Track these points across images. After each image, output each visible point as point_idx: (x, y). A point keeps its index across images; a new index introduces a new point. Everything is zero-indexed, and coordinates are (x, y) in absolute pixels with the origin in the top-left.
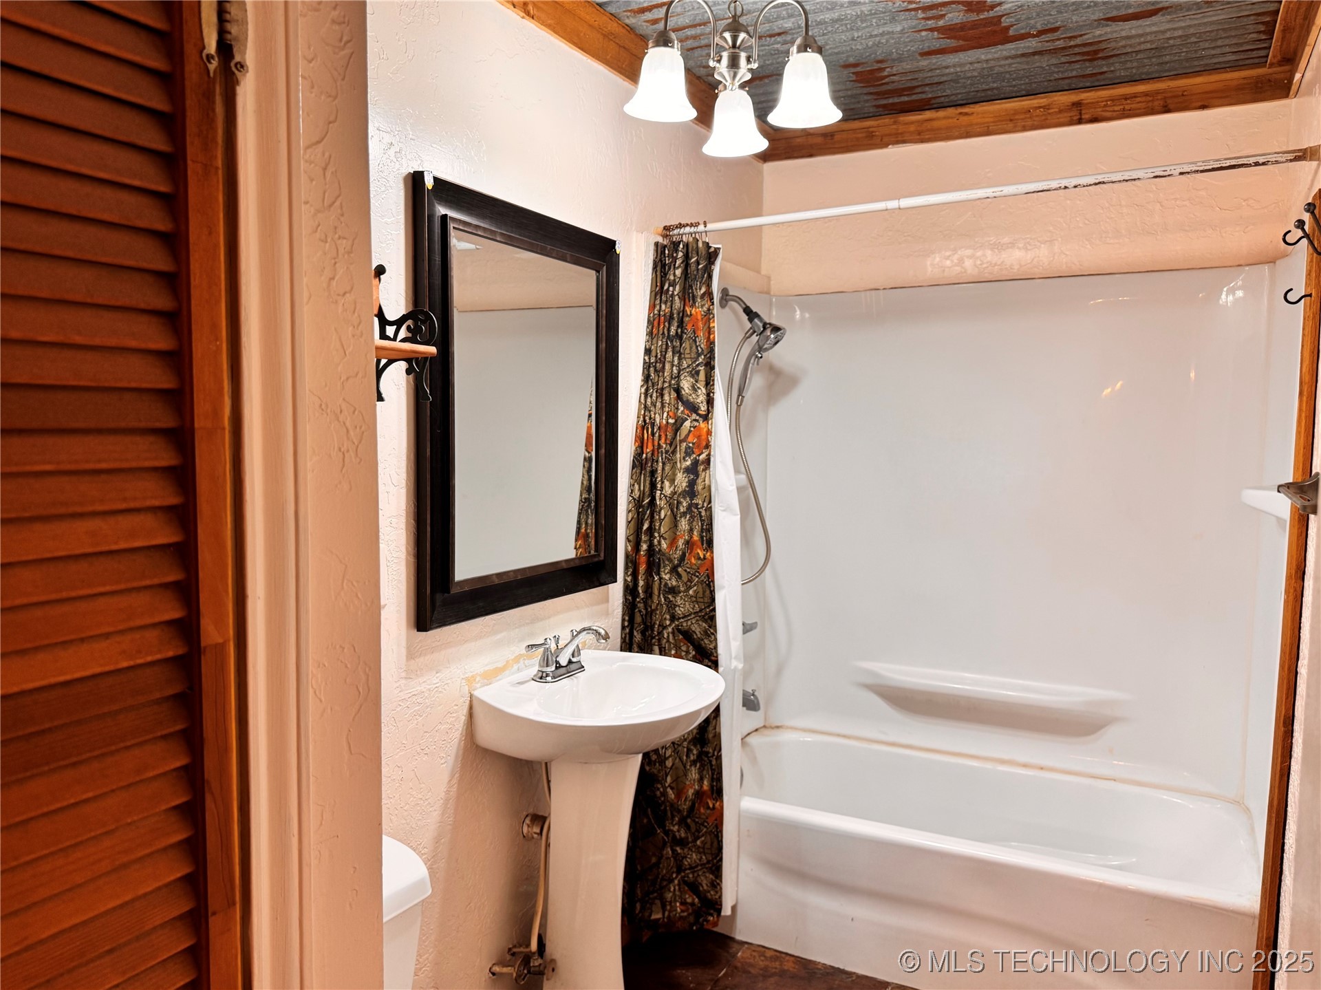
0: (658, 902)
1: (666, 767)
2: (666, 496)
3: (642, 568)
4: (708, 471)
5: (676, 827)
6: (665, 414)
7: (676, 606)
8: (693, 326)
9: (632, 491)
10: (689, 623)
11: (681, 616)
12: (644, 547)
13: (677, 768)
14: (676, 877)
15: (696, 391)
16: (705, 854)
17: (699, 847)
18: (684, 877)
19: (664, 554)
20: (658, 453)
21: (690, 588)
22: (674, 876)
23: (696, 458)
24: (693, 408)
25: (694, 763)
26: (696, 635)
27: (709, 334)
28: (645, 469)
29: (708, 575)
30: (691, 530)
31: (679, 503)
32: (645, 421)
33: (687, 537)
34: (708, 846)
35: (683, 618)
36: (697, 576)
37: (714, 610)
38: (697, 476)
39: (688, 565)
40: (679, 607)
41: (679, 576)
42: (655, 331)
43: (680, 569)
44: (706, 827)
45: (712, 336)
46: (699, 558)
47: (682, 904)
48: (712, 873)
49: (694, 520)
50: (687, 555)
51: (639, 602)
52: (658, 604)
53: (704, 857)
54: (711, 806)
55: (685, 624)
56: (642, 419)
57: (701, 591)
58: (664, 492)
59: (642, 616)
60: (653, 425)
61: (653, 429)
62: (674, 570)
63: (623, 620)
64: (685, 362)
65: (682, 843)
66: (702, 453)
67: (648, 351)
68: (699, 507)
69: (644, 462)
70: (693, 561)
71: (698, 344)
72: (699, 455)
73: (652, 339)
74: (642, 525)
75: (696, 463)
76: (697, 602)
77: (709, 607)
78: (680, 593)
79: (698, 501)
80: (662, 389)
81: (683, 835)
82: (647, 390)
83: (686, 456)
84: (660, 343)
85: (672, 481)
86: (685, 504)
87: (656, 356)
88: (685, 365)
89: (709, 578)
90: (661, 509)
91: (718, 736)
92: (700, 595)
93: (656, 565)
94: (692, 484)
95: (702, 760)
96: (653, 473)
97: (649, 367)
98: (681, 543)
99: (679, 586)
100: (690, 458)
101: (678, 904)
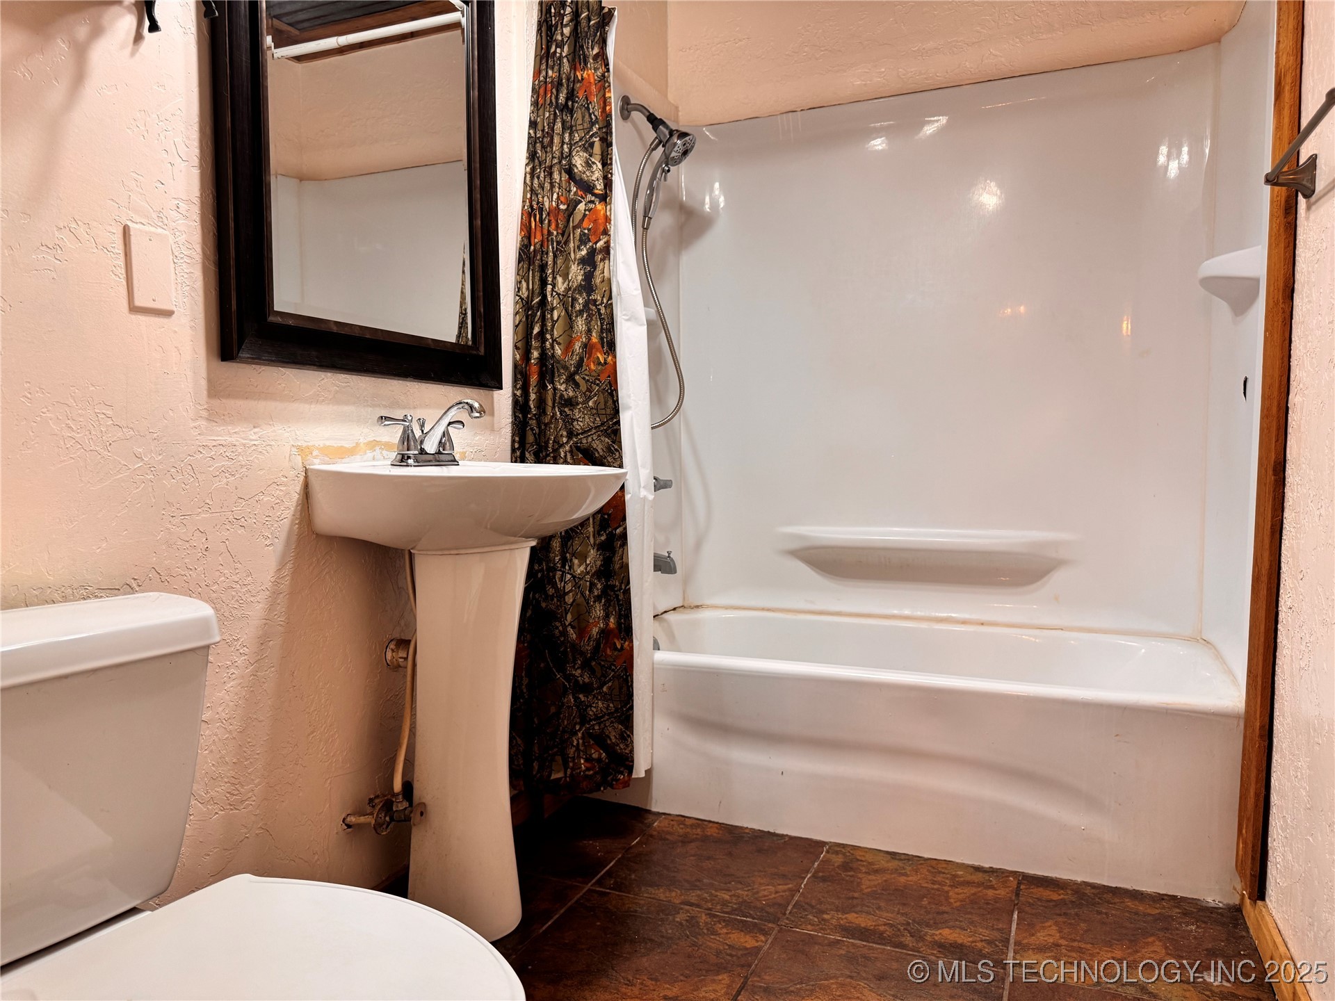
0: (559, 758)
1: (565, 603)
2: (558, 294)
3: (534, 379)
4: (607, 262)
5: (579, 671)
6: (555, 196)
7: (573, 420)
8: (585, 91)
9: (519, 289)
10: (590, 439)
11: (581, 431)
12: (535, 354)
13: (578, 605)
14: (580, 730)
15: (591, 167)
16: (613, 703)
17: (606, 694)
18: (589, 729)
19: (558, 362)
20: (548, 241)
21: (590, 398)
22: (578, 727)
23: (592, 247)
24: (587, 188)
25: (598, 599)
26: (598, 453)
27: (605, 105)
28: (534, 263)
29: (609, 382)
30: (589, 331)
31: (574, 300)
32: (531, 206)
33: (584, 340)
34: (616, 692)
35: (582, 434)
36: (598, 385)
37: (618, 423)
38: (595, 267)
39: (587, 372)
40: (578, 420)
41: (577, 385)
42: (541, 101)
43: (577, 377)
44: (613, 670)
45: (608, 108)
46: (599, 363)
47: (587, 760)
48: (621, 723)
49: (592, 319)
50: (585, 360)
51: (531, 418)
52: (552, 417)
53: (611, 705)
54: (619, 647)
55: (584, 441)
56: (528, 204)
57: (602, 401)
58: (556, 289)
59: (535, 434)
60: (541, 210)
61: (541, 215)
62: (571, 379)
63: (513, 441)
64: (576, 135)
65: (586, 689)
66: (600, 240)
67: (533, 124)
68: (597, 303)
69: (532, 255)
70: (592, 367)
71: (591, 111)
72: (596, 243)
73: (538, 110)
74: (532, 329)
75: (592, 252)
76: (599, 415)
77: (612, 419)
78: (578, 404)
79: (597, 296)
80: (551, 167)
81: (587, 680)
82: (533, 169)
83: (581, 244)
84: (547, 115)
85: (565, 276)
86: (581, 301)
87: (543, 131)
88: (577, 138)
89: (611, 386)
90: (553, 309)
91: (625, 568)
92: (602, 406)
93: (549, 371)
94: (589, 277)
95: (608, 595)
96: (543, 268)
97: (535, 143)
98: (577, 346)
99: (577, 397)
100: (585, 246)
101: (582, 761)
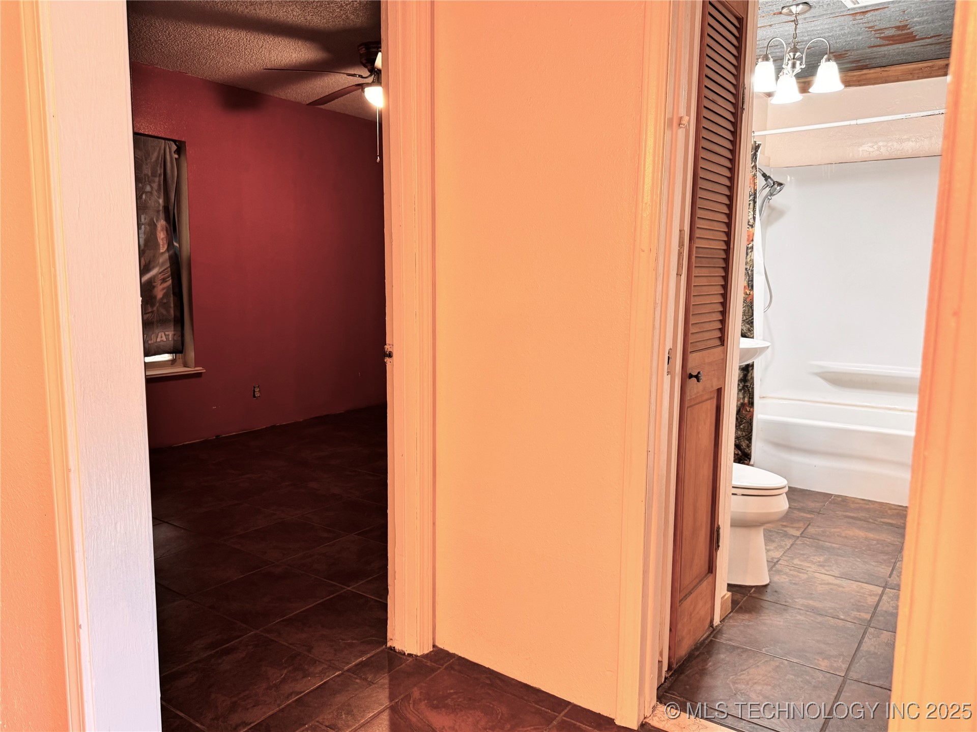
4: (752, 253)
16: (744, 432)
17: (742, 428)
25: (740, 390)
26: (744, 331)
27: (754, 186)
34: (746, 428)
36: (745, 303)
37: (753, 319)
38: (749, 254)
44: (746, 419)
46: (746, 295)
48: (748, 440)
54: (748, 410)
57: (747, 310)
66: (750, 243)
68: (747, 270)
71: (750, 191)
72: (748, 245)
75: (746, 249)
76: (744, 316)
77: (751, 317)
79: (747, 267)
89: (751, 303)
91: (752, 378)
95: (745, 389)
